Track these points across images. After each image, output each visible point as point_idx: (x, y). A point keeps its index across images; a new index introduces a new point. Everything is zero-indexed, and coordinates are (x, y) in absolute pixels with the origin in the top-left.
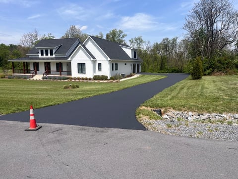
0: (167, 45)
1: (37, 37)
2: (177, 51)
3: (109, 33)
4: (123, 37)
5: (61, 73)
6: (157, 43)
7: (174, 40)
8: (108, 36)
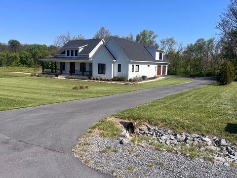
0: (201, 46)
1: (69, 37)
2: (214, 53)
3: (139, 34)
4: (154, 37)
5: (83, 73)
6: (191, 45)
7: (211, 41)
8: (138, 37)
